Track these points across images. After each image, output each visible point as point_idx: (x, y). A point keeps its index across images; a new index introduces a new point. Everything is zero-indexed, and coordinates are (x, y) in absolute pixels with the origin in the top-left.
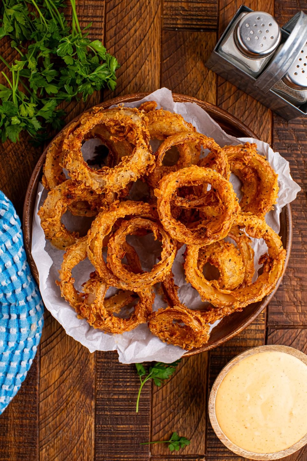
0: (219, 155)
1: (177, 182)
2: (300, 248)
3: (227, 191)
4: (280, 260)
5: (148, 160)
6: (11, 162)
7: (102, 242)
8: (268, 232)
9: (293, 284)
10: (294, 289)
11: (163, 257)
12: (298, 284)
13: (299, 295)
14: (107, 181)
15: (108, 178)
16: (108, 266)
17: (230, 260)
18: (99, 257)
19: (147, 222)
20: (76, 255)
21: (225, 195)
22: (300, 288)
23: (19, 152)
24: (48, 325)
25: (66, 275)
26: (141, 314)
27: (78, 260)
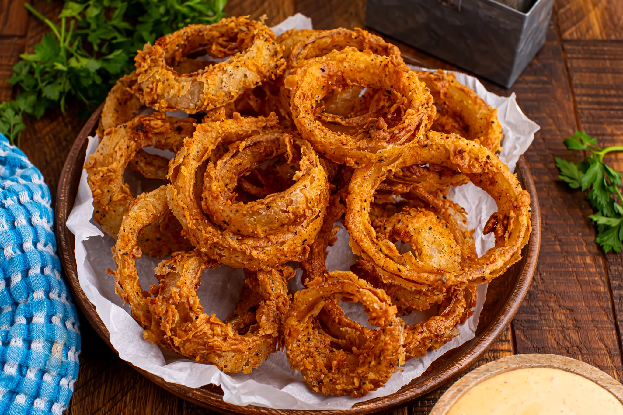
0: (392, 51)
1: (323, 70)
2: (561, 261)
3: (408, 78)
4: (520, 208)
5: (273, 56)
6: (46, 149)
7: (193, 172)
8: (491, 158)
9: (558, 318)
10: (563, 327)
11: (303, 168)
12: (567, 317)
13: (574, 336)
14: (205, 82)
15: (206, 77)
16: (203, 204)
17: (430, 228)
18: (187, 194)
19: (274, 135)
20: (147, 205)
21: (407, 84)
22: (573, 324)
23: (61, 135)
24: (87, 395)
25: (126, 239)
26: (268, 317)
27: (150, 214)
